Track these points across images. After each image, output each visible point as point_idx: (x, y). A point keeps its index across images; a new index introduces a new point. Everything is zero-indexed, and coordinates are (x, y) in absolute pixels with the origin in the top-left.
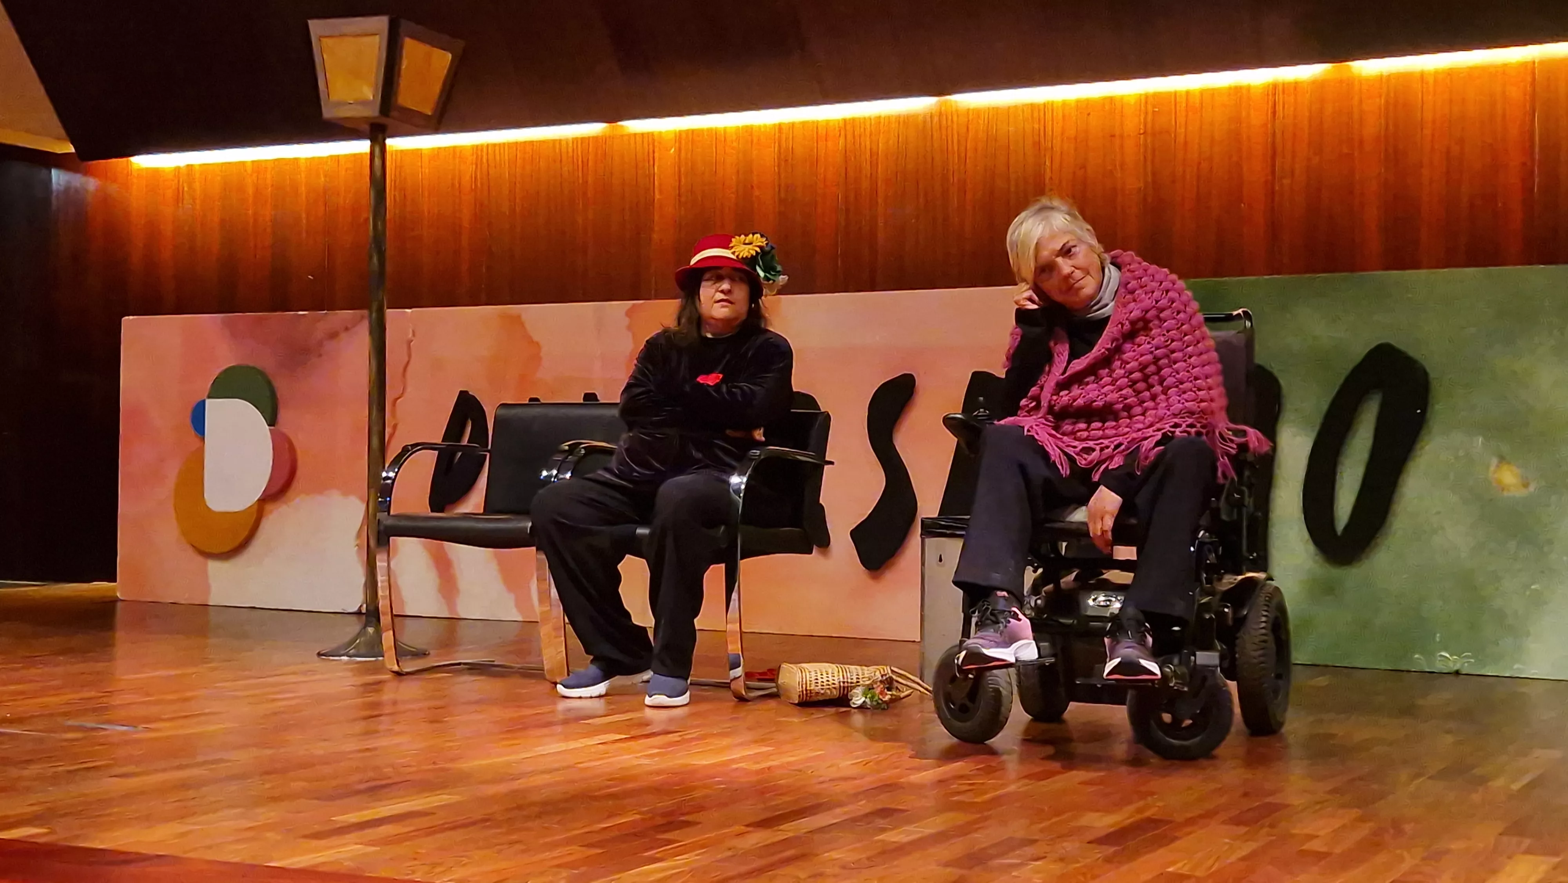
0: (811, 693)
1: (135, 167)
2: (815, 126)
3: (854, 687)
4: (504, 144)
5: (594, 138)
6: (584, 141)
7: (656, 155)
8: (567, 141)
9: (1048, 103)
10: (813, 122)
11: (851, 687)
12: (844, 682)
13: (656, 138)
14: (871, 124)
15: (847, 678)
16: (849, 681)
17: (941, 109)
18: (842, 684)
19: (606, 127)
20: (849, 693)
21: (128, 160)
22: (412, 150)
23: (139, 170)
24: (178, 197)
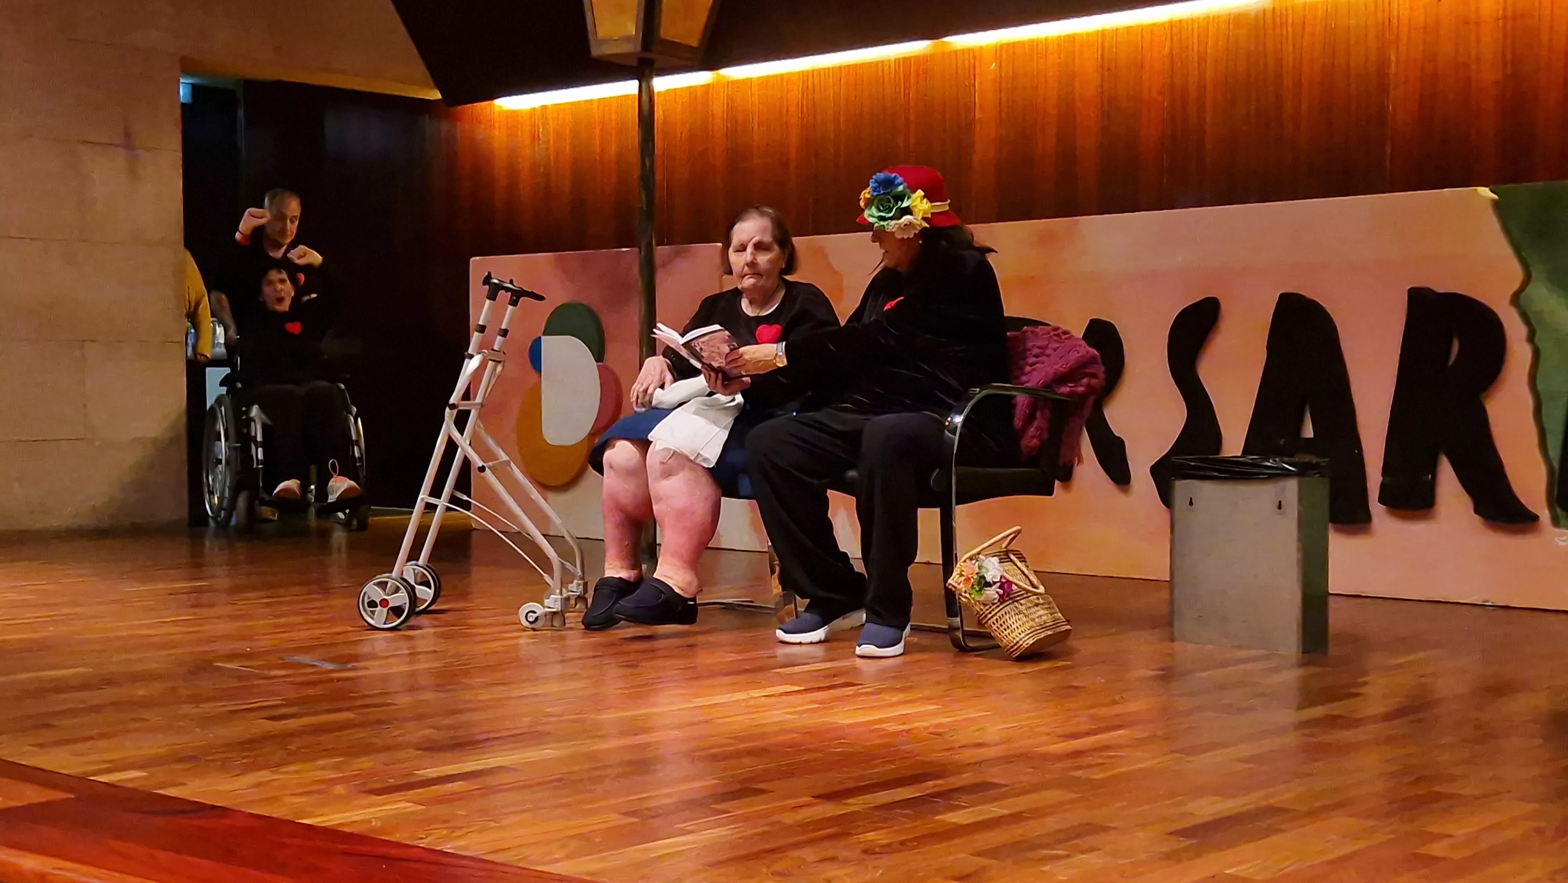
1: (497, 109)
2: (1141, 30)
4: (829, 69)
5: (915, 57)
6: (905, 61)
7: (977, 71)
8: (889, 61)
10: (1138, 26)
13: (976, 54)
17: (1274, 5)
19: (928, 46)
21: (491, 104)
22: (743, 80)
23: (501, 112)
24: (534, 138)
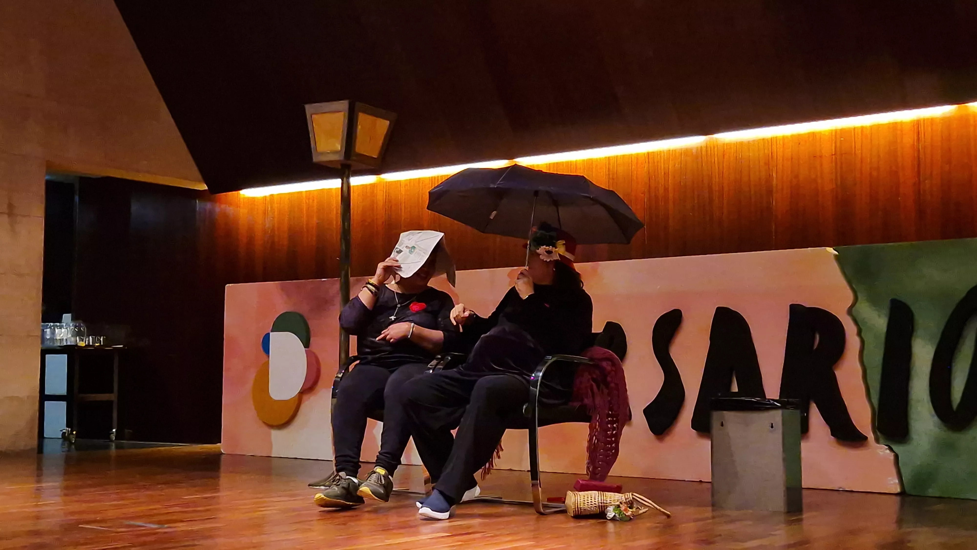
0: (581, 510)
1: (242, 196)
2: (630, 157)
3: (607, 507)
9: (773, 137)
10: (629, 155)
11: (606, 506)
12: (601, 503)
14: (664, 155)
15: (604, 500)
16: (605, 502)
17: (707, 144)
18: (600, 504)
20: (605, 510)
21: (238, 193)
22: (395, 181)
23: (244, 198)
24: (265, 213)
